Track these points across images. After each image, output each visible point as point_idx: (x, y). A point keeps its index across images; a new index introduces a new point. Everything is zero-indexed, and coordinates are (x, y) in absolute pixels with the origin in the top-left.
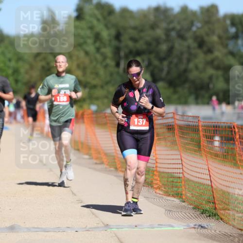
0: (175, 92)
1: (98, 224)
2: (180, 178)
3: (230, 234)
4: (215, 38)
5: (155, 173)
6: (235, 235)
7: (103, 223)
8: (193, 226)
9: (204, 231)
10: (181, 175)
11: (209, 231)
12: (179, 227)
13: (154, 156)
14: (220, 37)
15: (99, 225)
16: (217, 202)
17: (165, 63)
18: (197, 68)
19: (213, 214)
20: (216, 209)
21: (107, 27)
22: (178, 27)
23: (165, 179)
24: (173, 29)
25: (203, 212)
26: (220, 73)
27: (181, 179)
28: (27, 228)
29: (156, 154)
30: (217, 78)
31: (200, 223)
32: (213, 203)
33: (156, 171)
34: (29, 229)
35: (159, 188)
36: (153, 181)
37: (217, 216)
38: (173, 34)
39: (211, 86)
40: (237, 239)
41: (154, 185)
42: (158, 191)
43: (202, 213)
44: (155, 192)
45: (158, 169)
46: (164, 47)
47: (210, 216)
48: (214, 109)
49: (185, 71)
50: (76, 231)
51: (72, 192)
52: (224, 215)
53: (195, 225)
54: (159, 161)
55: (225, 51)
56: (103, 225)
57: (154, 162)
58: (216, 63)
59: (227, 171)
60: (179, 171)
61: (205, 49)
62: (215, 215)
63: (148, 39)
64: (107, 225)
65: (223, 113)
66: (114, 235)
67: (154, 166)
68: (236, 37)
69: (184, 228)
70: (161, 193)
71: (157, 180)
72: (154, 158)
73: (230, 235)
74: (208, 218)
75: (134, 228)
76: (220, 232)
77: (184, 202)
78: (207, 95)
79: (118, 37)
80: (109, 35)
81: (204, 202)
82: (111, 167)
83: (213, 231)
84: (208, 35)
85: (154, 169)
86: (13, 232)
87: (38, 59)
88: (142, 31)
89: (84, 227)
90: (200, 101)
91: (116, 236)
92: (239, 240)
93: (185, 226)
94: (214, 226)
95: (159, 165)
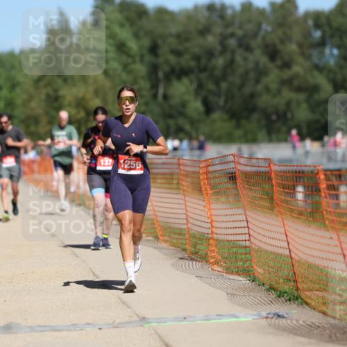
0: (238, 126)
1: (131, 317)
2: (246, 247)
3: (318, 324)
4: (293, 47)
5: (211, 241)
6: (326, 326)
7: (137, 315)
8: (265, 315)
9: (281, 322)
10: (248, 243)
11: (289, 321)
12: (246, 317)
13: (209, 218)
14: (300, 46)
15: (133, 319)
16: (299, 280)
17: (224, 85)
18: (267, 89)
19: (295, 297)
20: (298, 289)
21: (136, 36)
22: (240, 33)
23: (226, 250)
24: (232, 35)
25: (280, 295)
26: (302, 96)
27: (248, 249)
28: (30, 327)
29: (211, 215)
30: (298, 104)
31: (277, 311)
32: (294, 281)
33: (212, 239)
34: (32, 329)
35: (217, 263)
36: (209, 253)
37: (300, 300)
38: (232, 42)
39: (289, 115)
40: (328, 331)
41: (210, 258)
42: (216, 268)
43: (279, 297)
44: (212, 269)
45: (215, 236)
46: (220, 62)
47: (290, 300)
48: (294, 147)
49: (252, 95)
50: (100, 329)
51: (94, 273)
52: (310, 298)
53: (269, 314)
54: (215, 224)
55: (307, 64)
56: (138, 319)
57: (209, 225)
58: (296, 83)
59: (313, 235)
60: (243, 237)
61: (279, 62)
62: (297, 298)
63: (196, 50)
64: (144, 318)
65: (307, 153)
66: (153, 332)
67: (210, 231)
68: (322, 44)
69: (254, 319)
70: (220, 269)
71: (214, 251)
72: (209, 221)
73: (319, 327)
74: (288, 302)
75: (182, 321)
76: (304, 322)
77: (253, 281)
78: (284, 129)
79: (154, 49)
80: (141, 47)
81: (281, 281)
82: (148, 236)
83: (294, 322)
84: (282, 42)
85: (209, 236)
86: (8, 333)
87: (41, 84)
88: (187, 40)
89: (111, 322)
90: (274, 136)
91: (157, 333)
92: (331, 333)
93: (254, 315)
94: (295, 313)
95: (215, 231)
